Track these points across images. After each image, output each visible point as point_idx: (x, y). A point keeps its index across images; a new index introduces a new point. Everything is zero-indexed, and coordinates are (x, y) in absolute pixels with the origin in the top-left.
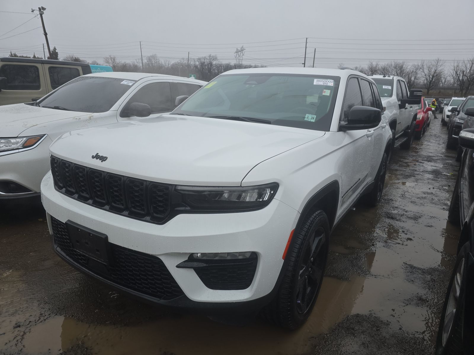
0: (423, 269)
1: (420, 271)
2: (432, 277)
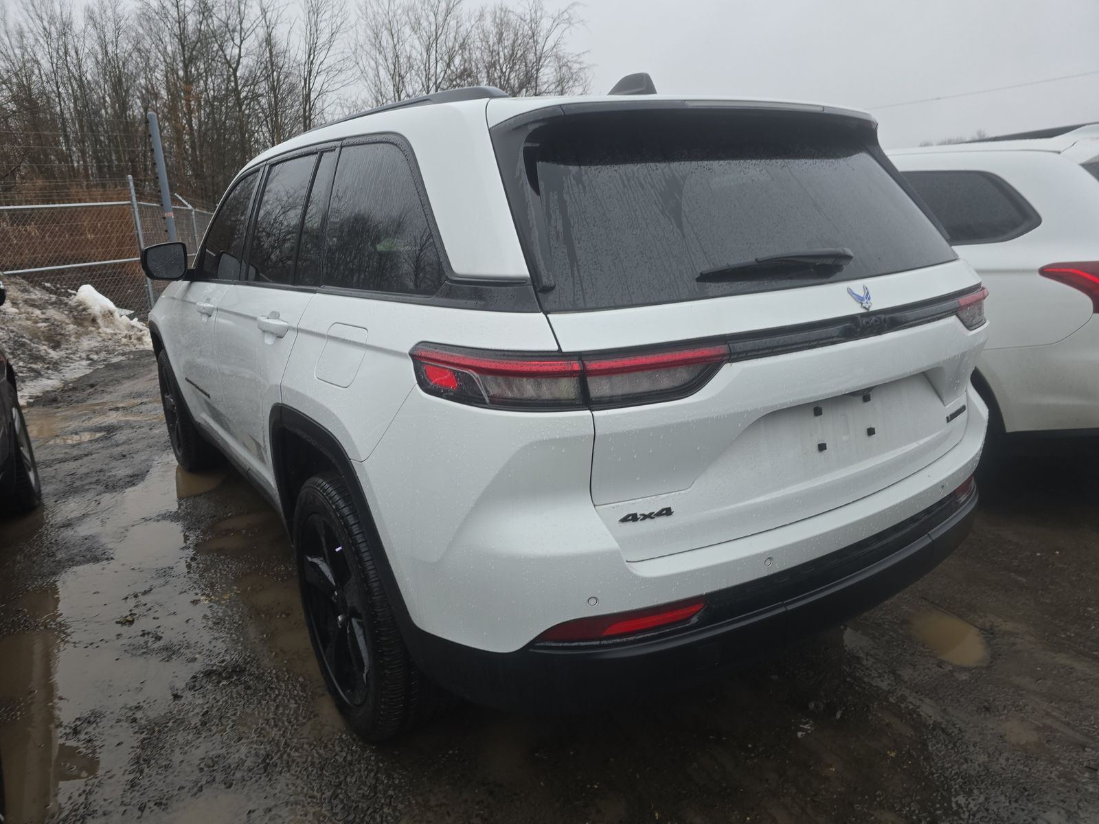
0: (73, 565)
1: (77, 559)
2: (52, 559)
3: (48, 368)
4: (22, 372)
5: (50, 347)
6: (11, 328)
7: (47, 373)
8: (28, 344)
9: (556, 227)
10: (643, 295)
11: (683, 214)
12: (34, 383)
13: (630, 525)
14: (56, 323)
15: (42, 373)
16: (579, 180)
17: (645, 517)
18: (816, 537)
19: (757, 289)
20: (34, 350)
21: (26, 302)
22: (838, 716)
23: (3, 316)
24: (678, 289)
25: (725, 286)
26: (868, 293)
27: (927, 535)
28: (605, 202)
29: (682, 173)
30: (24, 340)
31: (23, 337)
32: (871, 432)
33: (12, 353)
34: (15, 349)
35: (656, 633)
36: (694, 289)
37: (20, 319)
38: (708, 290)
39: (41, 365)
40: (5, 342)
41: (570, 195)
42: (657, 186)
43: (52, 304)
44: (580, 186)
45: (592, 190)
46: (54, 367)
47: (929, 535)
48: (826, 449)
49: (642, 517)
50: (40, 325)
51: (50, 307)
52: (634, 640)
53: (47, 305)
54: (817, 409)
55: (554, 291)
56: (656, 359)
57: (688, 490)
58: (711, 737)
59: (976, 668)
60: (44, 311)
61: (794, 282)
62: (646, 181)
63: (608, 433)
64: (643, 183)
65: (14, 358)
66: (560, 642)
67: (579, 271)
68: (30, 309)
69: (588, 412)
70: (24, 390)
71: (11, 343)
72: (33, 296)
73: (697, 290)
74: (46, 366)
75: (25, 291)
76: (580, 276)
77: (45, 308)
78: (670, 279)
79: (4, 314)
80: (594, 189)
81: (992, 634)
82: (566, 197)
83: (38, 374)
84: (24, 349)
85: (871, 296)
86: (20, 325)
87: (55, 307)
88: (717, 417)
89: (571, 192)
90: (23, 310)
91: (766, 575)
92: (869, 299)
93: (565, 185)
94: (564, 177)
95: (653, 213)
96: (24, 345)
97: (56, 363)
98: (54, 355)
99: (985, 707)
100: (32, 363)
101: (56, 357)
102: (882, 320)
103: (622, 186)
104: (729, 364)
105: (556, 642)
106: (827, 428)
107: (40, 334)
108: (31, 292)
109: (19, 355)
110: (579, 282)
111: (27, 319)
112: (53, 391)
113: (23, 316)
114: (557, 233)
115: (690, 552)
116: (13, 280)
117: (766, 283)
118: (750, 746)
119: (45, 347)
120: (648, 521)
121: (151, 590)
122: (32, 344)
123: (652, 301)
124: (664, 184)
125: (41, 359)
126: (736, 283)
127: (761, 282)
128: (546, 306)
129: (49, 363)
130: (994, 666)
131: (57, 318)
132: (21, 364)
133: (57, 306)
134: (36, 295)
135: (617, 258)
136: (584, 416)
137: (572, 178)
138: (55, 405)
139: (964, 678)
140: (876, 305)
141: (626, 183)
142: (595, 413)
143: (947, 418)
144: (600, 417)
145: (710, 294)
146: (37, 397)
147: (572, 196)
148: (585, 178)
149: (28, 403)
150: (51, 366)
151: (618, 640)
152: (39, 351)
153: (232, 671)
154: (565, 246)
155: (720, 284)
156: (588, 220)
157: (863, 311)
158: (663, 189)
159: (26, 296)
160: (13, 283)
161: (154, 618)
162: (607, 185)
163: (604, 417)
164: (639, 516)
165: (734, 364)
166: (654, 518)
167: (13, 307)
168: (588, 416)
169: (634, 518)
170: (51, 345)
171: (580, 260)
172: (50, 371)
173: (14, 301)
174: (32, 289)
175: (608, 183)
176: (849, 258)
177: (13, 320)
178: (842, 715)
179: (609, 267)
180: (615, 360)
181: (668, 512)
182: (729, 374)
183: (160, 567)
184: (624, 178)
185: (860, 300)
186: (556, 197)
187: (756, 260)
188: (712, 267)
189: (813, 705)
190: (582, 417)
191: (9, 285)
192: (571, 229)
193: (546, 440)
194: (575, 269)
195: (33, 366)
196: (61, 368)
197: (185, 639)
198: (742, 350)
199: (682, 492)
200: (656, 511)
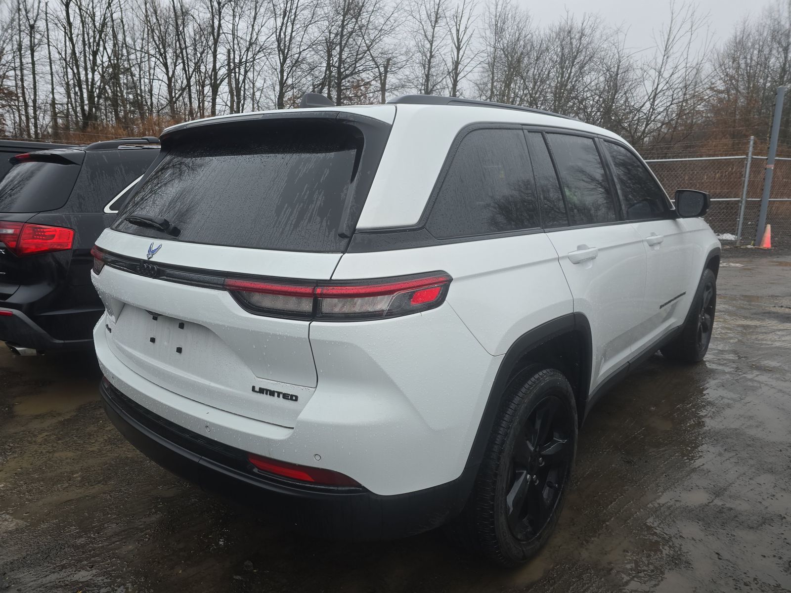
106: (159, 330)
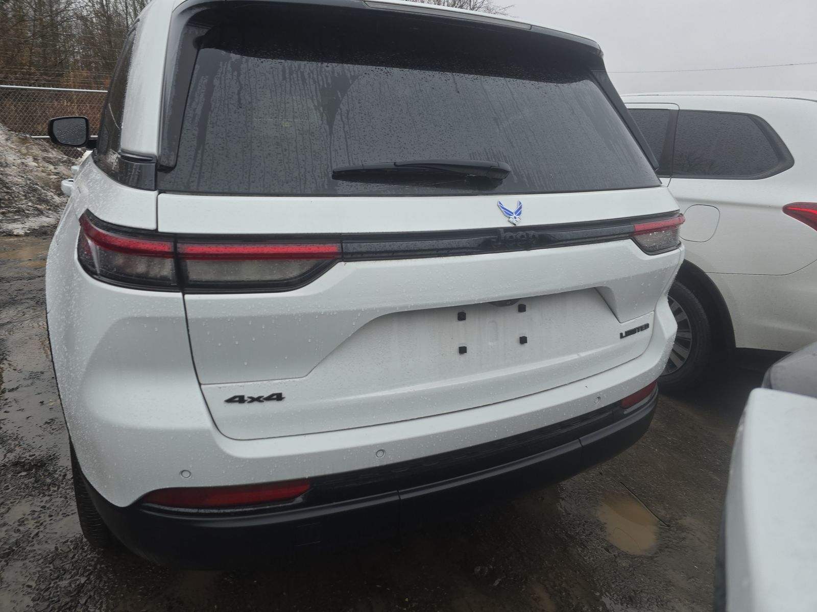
3: (49, 209)
4: (29, 210)
5: (55, 194)
6: (29, 177)
7: (47, 213)
8: (40, 190)
9: (194, 110)
10: (264, 186)
11: (339, 111)
12: (35, 219)
13: (236, 406)
14: (63, 176)
15: (44, 212)
16: (236, 67)
17: (253, 400)
18: (436, 434)
19: (394, 193)
20: (43, 195)
21: (44, 159)
22: (497, 583)
23: (25, 167)
24: (305, 183)
25: (360, 186)
26: (521, 208)
27: (578, 440)
28: (256, 92)
29: (354, 72)
30: (37, 186)
31: (37, 184)
32: (523, 340)
33: (25, 196)
34: (28, 193)
35: (256, 509)
36: (323, 185)
37: (37, 171)
38: (337, 188)
39: (45, 206)
40: (22, 187)
41: (220, 81)
42: (321, 83)
43: (63, 162)
44: (235, 73)
45: (247, 78)
46: (54, 209)
47: (580, 440)
48: (466, 352)
49: (249, 400)
50: (51, 177)
51: (61, 164)
52: (231, 513)
53: (59, 162)
54: (461, 313)
55: (173, 172)
56: (255, 249)
57: (304, 378)
58: (378, 586)
59: (640, 557)
60: (56, 167)
61: (439, 190)
62: (309, 77)
63: (200, 317)
64: (307, 77)
65: (25, 199)
66: (162, 505)
67: (202, 155)
68: (46, 165)
69: (179, 295)
70: (26, 224)
71: (26, 188)
72: (51, 155)
73: (326, 187)
74: (48, 207)
75: (45, 151)
76: (202, 159)
77: (58, 165)
78: (300, 173)
79: (26, 166)
80: (249, 78)
81: (668, 526)
82: (216, 82)
83: (40, 213)
84: (34, 193)
85: (522, 212)
86: (37, 175)
87: (65, 165)
88: (325, 313)
89: (223, 78)
90: (41, 165)
91: (378, 465)
92: (520, 214)
93: (220, 71)
94: (221, 63)
95: (305, 107)
96: (35, 190)
97: (57, 206)
98: (57, 199)
99: (630, 597)
100: (38, 204)
101: (59, 202)
102: (531, 236)
103: (281, 78)
104: (343, 263)
105: (159, 504)
107: (51, 184)
108: (50, 152)
109: (30, 197)
110: (199, 165)
111: (43, 171)
112: (47, 226)
113: (40, 169)
114: (195, 115)
115: (303, 437)
116: (37, 141)
117: (407, 188)
118: (407, 600)
119: (52, 194)
120: (256, 404)
121: (17, 388)
122: (43, 191)
123: (272, 192)
124: (330, 81)
125: (46, 202)
126: (373, 185)
127: (402, 187)
128: (162, 185)
129: (51, 206)
130: (657, 557)
131: (65, 173)
132: (30, 204)
133: (67, 164)
134: (53, 154)
135: (248, 146)
136: (174, 298)
137: (229, 65)
138: (44, 237)
139: (624, 565)
140: (525, 221)
141: (287, 75)
142: (188, 297)
143: (621, 334)
144: (191, 301)
145: (339, 192)
146: (35, 229)
147: (223, 82)
148: (243, 66)
149: (26, 233)
150: (52, 208)
151: (215, 511)
152: (47, 196)
153: (35, 465)
154: (197, 129)
155: (354, 184)
156: (231, 106)
157: (511, 225)
158: (326, 86)
159: (45, 155)
160: (37, 144)
161: (6, 412)
162: (265, 75)
163: (196, 301)
164: (246, 398)
165: (348, 263)
166: (263, 401)
167: (34, 161)
168: (178, 299)
169: (241, 400)
170: (58, 192)
171: (208, 143)
172: (50, 212)
173: (36, 158)
174: (50, 150)
175: (267, 74)
176: (505, 172)
177: (31, 171)
178: (500, 583)
179: (236, 154)
180: (209, 245)
181: (279, 397)
182: (341, 272)
183: (35, 371)
184: (287, 71)
185: (508, 213)
186: (206, 81)
187: (395, 163)
188: (352, 164)
189: (479, 570)
190: (172, 299)
191: (34, 145)
192: (210, 112)
193: (136, 317)
194: (200, 152)
195: (38, 206)
196: (60, 210)
197: (18, 432)
198: (355, 251)
199: (298, 380)
200: (266, 395)
